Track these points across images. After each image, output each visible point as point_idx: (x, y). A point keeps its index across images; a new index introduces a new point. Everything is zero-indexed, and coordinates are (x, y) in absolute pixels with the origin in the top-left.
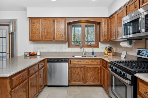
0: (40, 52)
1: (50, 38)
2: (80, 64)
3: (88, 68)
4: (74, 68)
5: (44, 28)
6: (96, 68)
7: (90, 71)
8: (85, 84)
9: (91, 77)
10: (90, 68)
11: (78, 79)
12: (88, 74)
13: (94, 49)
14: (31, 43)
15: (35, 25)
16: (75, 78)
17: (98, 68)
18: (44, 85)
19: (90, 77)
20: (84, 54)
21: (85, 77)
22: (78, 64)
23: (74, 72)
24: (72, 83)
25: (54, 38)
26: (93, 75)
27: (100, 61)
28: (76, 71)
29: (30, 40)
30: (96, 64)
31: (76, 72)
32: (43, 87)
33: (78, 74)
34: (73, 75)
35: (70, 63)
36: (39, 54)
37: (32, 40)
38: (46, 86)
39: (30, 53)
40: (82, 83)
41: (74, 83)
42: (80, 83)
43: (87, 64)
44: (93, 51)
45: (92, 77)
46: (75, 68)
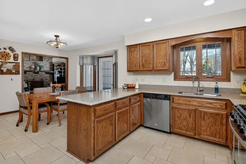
0: (139, 85)
1: (149, 68)
2: (189, 105)
3: (202, 113)
4: (179, 109)
5: (142, 56)
6: (217, 114)
7: (206, 118)
8: (197, 137)
9: (208, 129)
10: (205, 113)
11: (185, 127)
12: (203, 122)
13: (218, 83)
14: (129, 75)
15: (133, 53)
16: (180, 123)
17: (222, 115)
18: (139, 124)
19: (205, 128)
20: (200, 90)
21: (197, 125)
22: (186, 104)
23: (179, 115)
24: (175, 130)
25: (153, 68)
26: (213, 126)
27: (226, 104)
28: (181, 114)
29: (129, 71)
30: (219, 109)
31: (182, 116)
32: (137, 125)
33: (185, 119)
34: (176, 119)
35: (173, 102)
36: (137, 87)
37: (130, 70)
38: (141, 125)
39: (128, 85)
40: (192, 134)
41: (178, 130)
42: (188, 133)
43: (199, 106)
44: (217, 87)
45: (210, 128)
46: (181, 110)
